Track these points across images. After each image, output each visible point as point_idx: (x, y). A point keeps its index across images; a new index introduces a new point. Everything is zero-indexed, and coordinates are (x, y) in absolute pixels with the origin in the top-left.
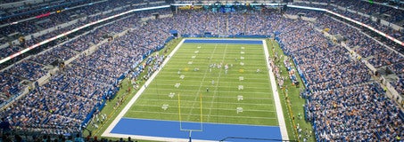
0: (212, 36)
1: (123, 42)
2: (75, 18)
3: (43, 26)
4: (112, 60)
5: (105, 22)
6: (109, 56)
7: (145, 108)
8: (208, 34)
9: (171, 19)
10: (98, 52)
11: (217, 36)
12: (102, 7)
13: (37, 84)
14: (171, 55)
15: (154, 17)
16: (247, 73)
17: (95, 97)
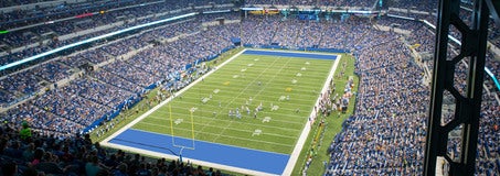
0: (279, 48)
1: (170, 49)
2: (121, 20)
3: (81, 27)
4: (149, 67)
5: (155, 26)
6: (147, 63)
7: (157, 121)
8: (275, 45)
9: (237, 26)
10: (135, 58)
11: (284, 48)
12: (156, 8)
13: (56, 86)
14: (220, 66)
15: (218, 23)
16: (295, 92)
17: (112, 105)
